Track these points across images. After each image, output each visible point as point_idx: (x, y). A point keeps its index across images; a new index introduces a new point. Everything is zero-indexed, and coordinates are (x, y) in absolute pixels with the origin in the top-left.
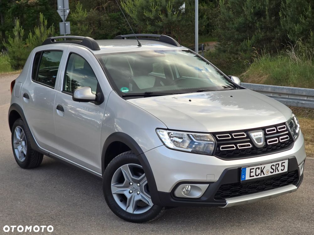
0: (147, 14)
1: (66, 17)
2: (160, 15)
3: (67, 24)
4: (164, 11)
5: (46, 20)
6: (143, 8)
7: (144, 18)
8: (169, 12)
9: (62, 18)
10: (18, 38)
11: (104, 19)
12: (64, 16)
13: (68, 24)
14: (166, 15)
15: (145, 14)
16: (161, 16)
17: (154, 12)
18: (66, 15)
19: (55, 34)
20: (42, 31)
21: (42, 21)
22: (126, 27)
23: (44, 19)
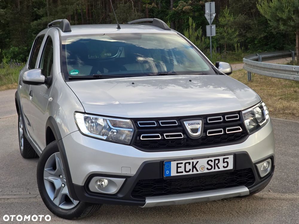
0: (280, 15)
1: (212, 20)
3: (213, 27)
4: (297, 11)
5: (194, 23)
6: (277, 10)
7: (278, 18)
9: (209, 21)
11: (252, 23)
12: (211, 19)
13: (214, 27)
15: (278, 14)
16: (293, 16)
17: (287, 12)
18: (213, 19)
19: (202, 36)
20: (190, 34)
21: (190, 24)
22: (273, 31)
23: (192, 22)
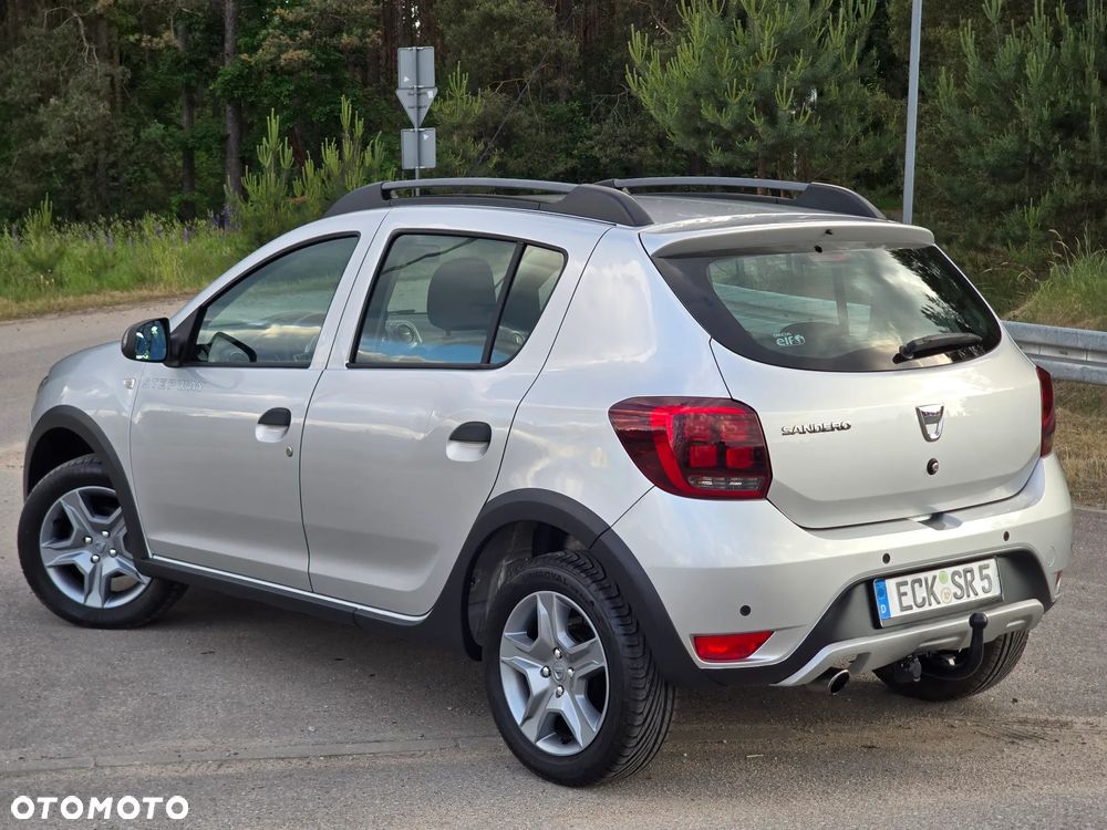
1: (424, 112)
2: (752, 116)
3: (425, 137)
4: (767, 107)
5: (359, 119)
6: (697, 95)
7: (700, 125)
8: (785, 108)
9: (412, 114)
10: (273, 175)
11: (526, 122)
12: (419, 108)
13: (429, 136)
14: (772, 120)
15: (704, 113)
16: (755, 122)
17: (736, 107)
18: (425, 107)
19: (384, 167)
20: (346, 157)
21: (346, 123)
22: (596, 152)
23: (353, 117)
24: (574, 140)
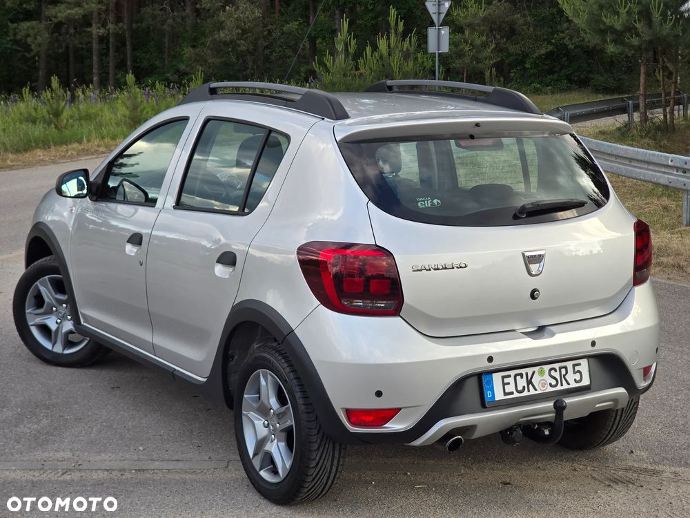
0: (608, 20)
1: (442, 16)
2: (635, 21)
3: (443, 32)
4: (646, 14)
5: (401, 21)
6: (601, 7)
7: (602, 27)
8: (656, 16)
9: (435, 17)
10: (343, 56)
11: (521, 21)
12: (439, 13)
13: (445, 31)
14: (650, 23)
15: (604, 19)
16: (637, 25)
17: (624, 15)
18: (443, 13)
19: (417, 51)
20: (392, 45)
21: (393, 23)
22: (567, 41)
23: (397, 19)
24: (552, 33)
